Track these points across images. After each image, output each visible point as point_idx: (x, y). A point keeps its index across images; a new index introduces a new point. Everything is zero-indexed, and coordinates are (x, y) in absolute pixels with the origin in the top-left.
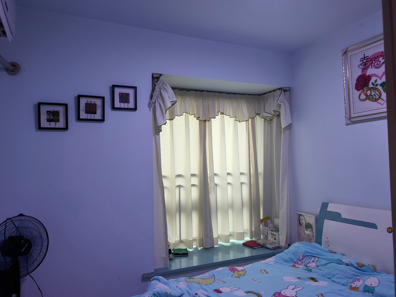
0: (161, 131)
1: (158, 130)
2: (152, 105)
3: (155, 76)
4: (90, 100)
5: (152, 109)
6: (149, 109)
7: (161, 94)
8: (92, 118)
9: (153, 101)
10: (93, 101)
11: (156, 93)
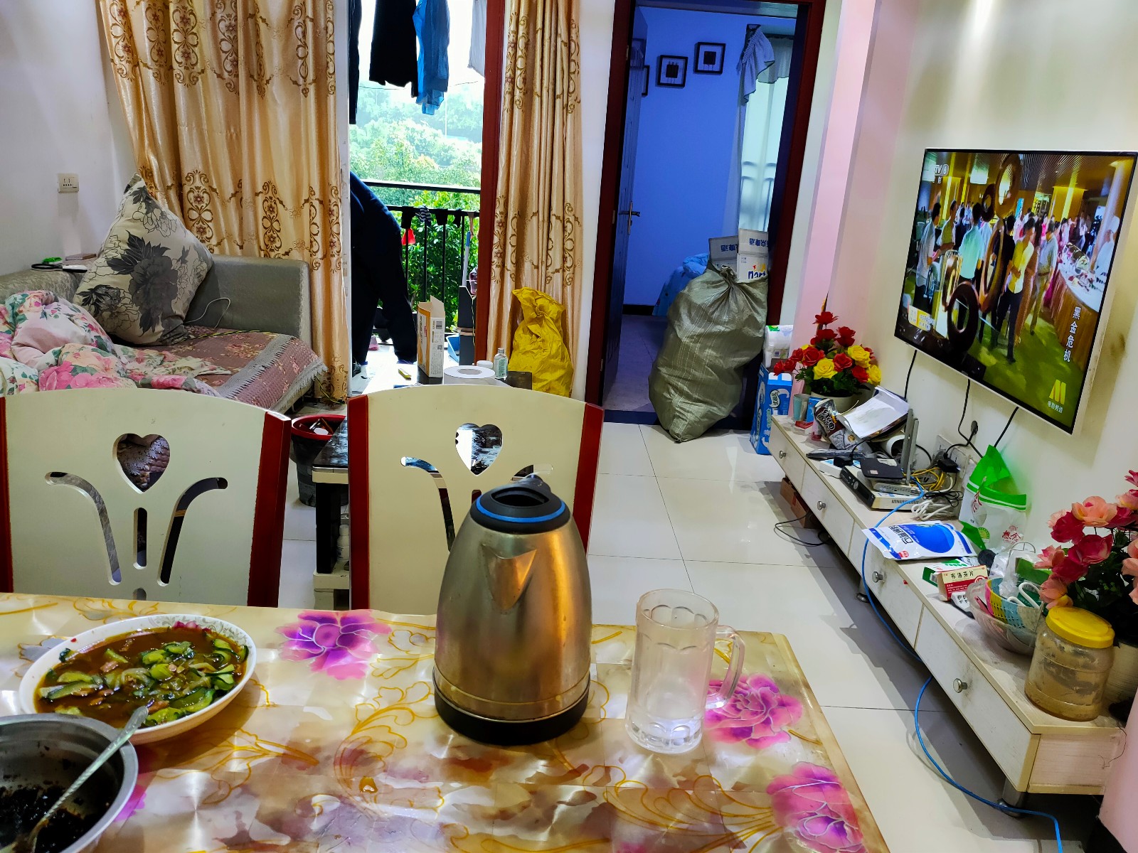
0: (747, 101)
1: (744, 100)
2: (742, 68)
3: (751, 27)
4: (672, 61)
5: (740, 73)
6: (736, 72)
7: (754, 53)
8: (672, 83)
9: (744, 61)
10: (675, 61)
11: (749, 50)
